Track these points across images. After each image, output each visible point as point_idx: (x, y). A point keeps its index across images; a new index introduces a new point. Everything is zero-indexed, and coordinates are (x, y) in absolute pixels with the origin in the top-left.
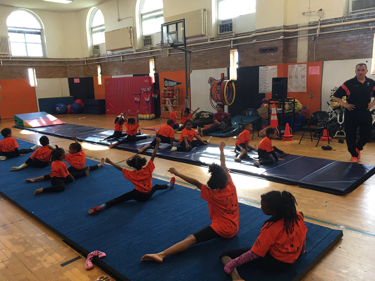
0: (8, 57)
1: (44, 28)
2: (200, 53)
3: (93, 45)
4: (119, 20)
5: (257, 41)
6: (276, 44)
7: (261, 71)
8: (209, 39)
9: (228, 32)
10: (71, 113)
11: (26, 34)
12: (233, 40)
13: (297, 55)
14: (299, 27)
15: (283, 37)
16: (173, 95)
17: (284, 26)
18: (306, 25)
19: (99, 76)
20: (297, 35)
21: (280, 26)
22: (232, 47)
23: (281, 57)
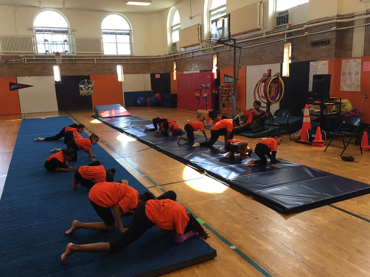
0: (101, 55)
1: (132, 29)
2: (256, 48)
3: (172, 43)
4: (191, 18)
5: (308, 33)
6: (329, 36)
7: (312, 67)
8: (264, 33)
9: (284, 25)
10: (149, 106)
11: (117, 35)
12: (287, 33)
13: (352, 48)
14: (355, 16)
15: (335, 28)
16: (229, 91)
17: (338, 16)
18: (363, 13)
19: (175, 71)
20: (353, 25)
21: (333, 16)
22: (286, 41)
23: (333, 51)
